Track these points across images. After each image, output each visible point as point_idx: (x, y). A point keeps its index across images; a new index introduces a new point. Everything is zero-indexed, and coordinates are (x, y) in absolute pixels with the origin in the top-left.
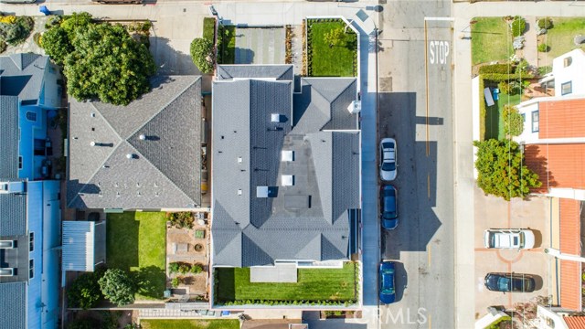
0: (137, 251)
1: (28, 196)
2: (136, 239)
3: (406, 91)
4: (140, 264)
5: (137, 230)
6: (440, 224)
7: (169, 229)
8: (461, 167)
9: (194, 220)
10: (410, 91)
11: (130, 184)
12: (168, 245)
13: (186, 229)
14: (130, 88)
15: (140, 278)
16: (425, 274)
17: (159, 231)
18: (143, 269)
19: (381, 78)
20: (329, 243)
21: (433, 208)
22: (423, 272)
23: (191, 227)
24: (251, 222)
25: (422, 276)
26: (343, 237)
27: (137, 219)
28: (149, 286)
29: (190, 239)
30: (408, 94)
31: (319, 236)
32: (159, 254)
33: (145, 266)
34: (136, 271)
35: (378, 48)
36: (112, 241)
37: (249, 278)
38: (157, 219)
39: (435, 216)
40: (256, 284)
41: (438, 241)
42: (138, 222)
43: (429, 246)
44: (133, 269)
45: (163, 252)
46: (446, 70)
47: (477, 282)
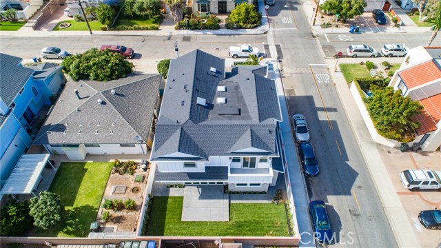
0: (76, 193)
1: (7, 118)
2: (79, 182)
3: (305, 95)
4: (75, 203)
5: (83, 175)
6: (358, 174)
7: (112, 175)
8: (361, 135)
9: (136, 168)
10: (308, 95)
11: (93, 124)
12: (108, 187)
13: (127, 176)
14: (113, 71)
15: (71, 216)
16: (357, 215)
17: (103, 176)
18: (76, 209)
19: (286, 90)
20: (258, 137)
21: (347, 162)
22: (355, 214)
23: (132, 174)
24: (190, 118)
25: (354, 218)
26: (270, 132)
27: (86, 167)
28: (77, 224)
29: (130, 183)
30: (307, 96)
31: (249, 130)
32: (97, 194)
33: (79, 205)
34: (69, 211)
35: (281, 76)
36: (57, 184)
37: (181, 218)
38: (104, 167)
39: (351, 168)
40: (187, 223)
41: (360, 187)
42: (86, 170)
43: (353, 191)
44: (67, 208)
45: (101, 193)
46: (331, 86)
47: (412, 224)
